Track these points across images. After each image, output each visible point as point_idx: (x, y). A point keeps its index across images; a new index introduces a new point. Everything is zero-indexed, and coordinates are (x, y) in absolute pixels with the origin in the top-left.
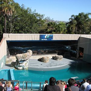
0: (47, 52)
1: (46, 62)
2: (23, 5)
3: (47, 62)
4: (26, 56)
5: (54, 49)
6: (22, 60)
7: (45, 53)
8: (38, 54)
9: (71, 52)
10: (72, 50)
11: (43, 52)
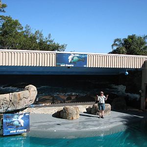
0: (73, 98)
1: (73, 118)
2: (27, 26)
3: (75, 118)
4: (21, 99)
5: (89, 93)
6: (10, 109)
7: (70, 101)
8: (53, 103)
9: (127, 98)
10: (129, 94)
11: (65, 98)
